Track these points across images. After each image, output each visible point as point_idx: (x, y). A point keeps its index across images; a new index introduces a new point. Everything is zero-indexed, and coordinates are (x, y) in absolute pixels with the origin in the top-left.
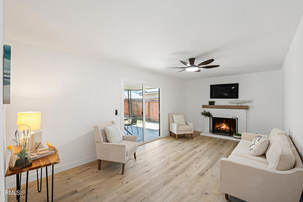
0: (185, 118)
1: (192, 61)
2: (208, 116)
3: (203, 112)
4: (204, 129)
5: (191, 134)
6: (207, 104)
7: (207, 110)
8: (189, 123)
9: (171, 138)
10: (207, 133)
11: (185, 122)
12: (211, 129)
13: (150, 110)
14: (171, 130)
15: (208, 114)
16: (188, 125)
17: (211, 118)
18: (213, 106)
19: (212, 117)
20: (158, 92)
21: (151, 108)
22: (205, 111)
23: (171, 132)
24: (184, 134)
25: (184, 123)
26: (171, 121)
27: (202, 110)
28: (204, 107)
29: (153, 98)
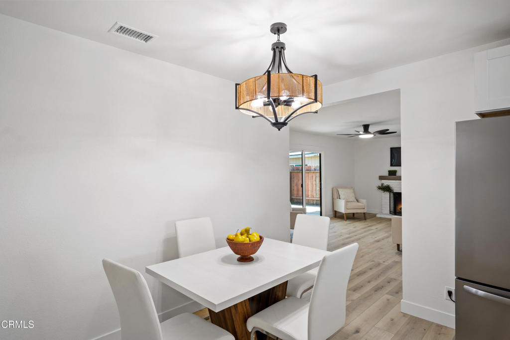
0: (354, 192)
1: (366, 128)
2: (387, 191)
3: (380, 185)
4: (382, 210)
5: (364, 213)
6: (387, 174)
7: (386, 183)
8: (361, 200)
9: (336, 219)
10: (386, 214)
11: (355, 198)
12: (392, 209)
13: (293, 185)
14: (335, 209)
15: (387, 189)
16: (360, 202)
17: (392, 194)
18: (395, 176)
19: (393, 192)
20: (301, 156)
21: (295, 182)
22: (382, 184)
23: (336, 212)
24: (354, 214)
25: (353, 199)
26: (335, 197)
27: (380, 183)
28: (381, 178)
29: (294, 165)
